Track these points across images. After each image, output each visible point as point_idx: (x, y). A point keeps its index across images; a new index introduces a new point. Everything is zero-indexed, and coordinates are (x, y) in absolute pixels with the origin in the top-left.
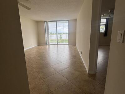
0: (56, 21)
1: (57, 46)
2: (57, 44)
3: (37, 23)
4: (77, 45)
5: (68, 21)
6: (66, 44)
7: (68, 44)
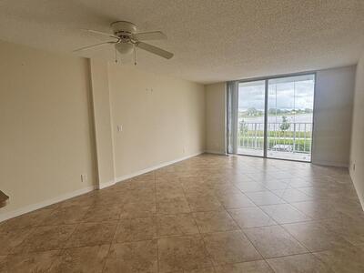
0: (266, 79)
1: (265, 164)
2: (265, 157)
3: (206, 90)
4: (351, 171)
5: (315, 73)
6: (300, 156)
7: (308, 157)
